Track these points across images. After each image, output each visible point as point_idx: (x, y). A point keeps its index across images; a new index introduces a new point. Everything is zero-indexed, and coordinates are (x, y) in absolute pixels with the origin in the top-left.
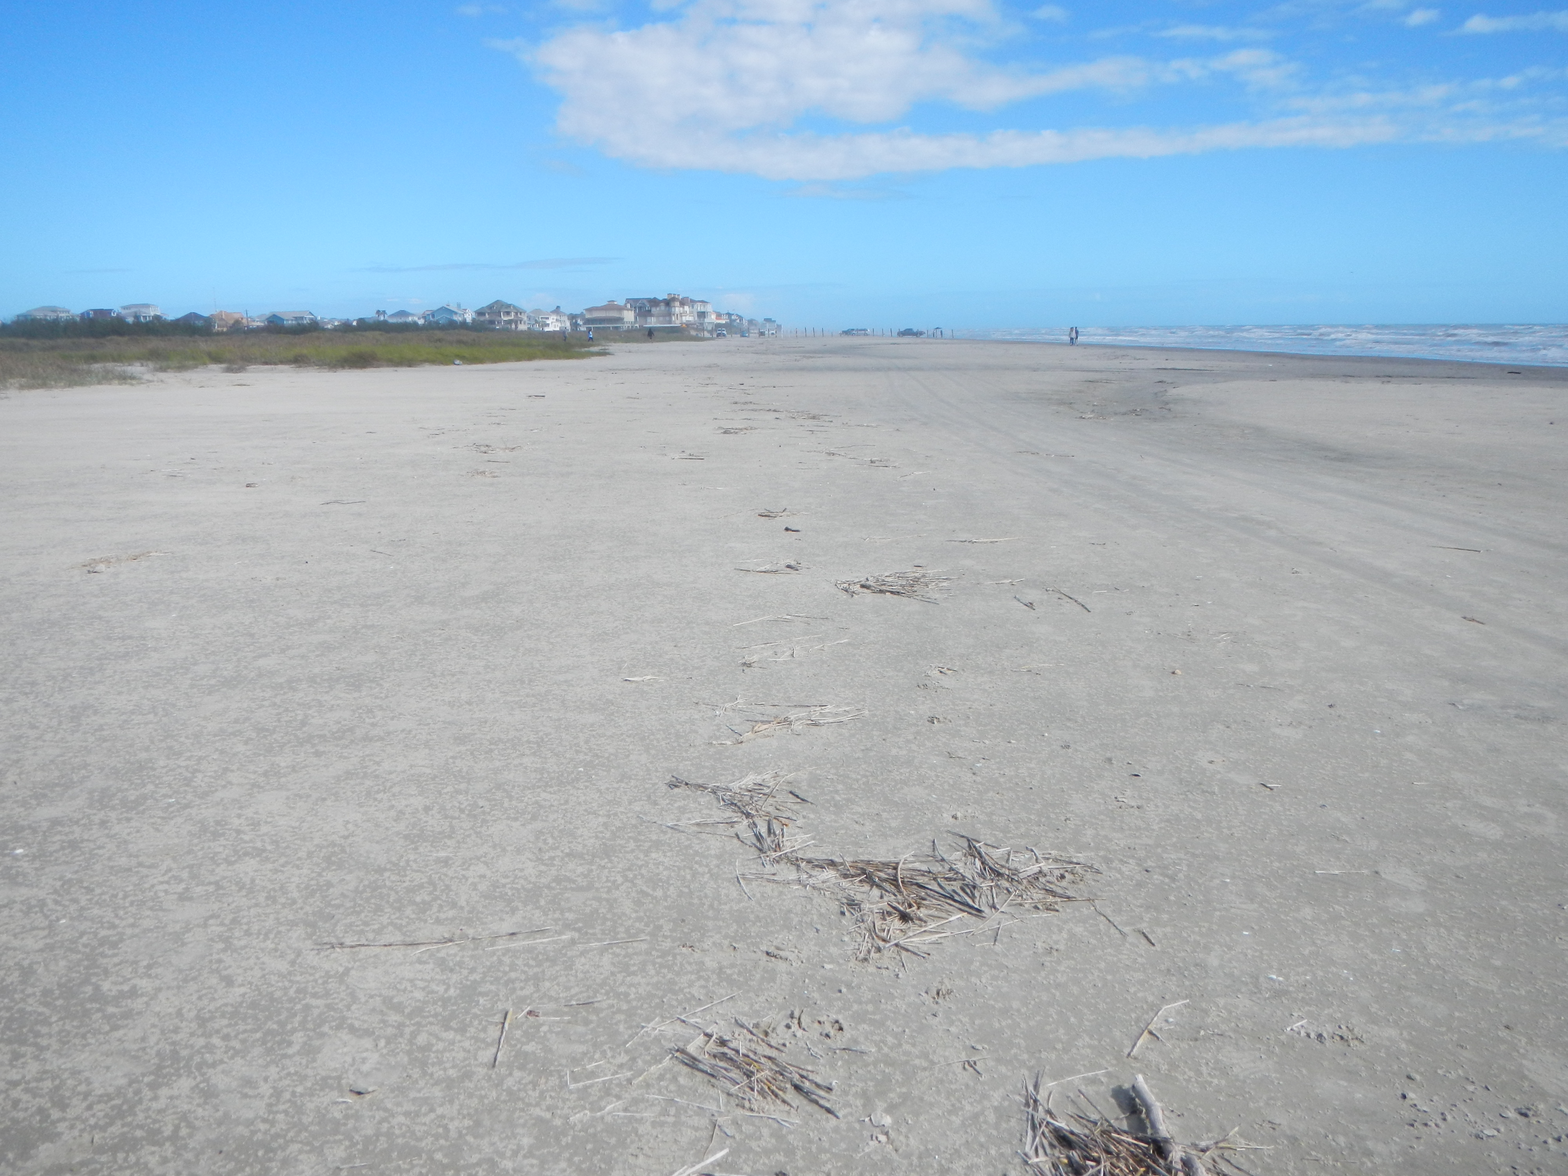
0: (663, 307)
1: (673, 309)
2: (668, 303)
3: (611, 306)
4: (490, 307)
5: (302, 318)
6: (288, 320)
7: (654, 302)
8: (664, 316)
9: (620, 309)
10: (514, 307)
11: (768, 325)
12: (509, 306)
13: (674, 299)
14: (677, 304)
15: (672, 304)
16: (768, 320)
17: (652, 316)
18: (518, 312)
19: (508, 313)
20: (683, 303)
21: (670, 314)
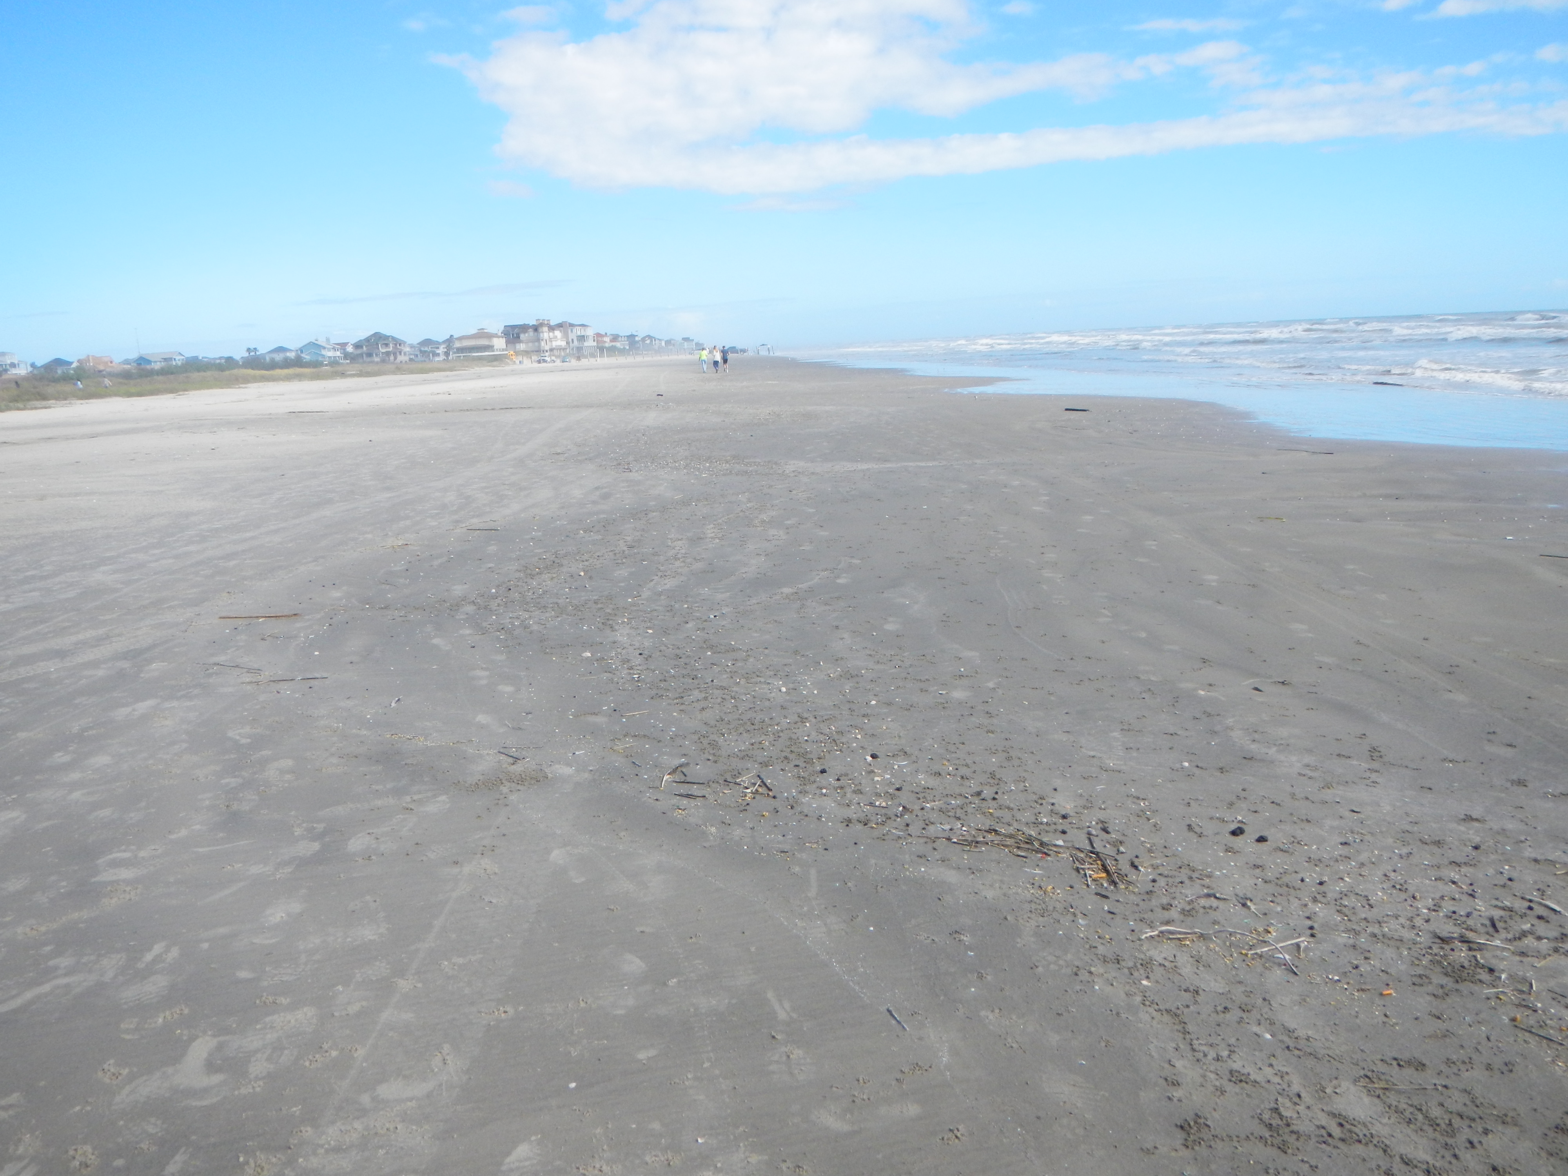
0: (531, 333)
1: (541, 335)
2: (536, 329)
3: (482, 334)
4: (368, 340)
5: (171, 359)
6: (155, 362)
7: (524, 328)
8: (533, 342)
9: (490, 336)
10: (393, 338)
11: (686, 344)
12: (386, 337)
13: (542, 325)
14: (545, 329)
15: (540, 330)
16: (686, 339)
17: (520, 342)
18: (398, 342)
19: (387, 345)
20: (552, 328)
21: (538, 340)
